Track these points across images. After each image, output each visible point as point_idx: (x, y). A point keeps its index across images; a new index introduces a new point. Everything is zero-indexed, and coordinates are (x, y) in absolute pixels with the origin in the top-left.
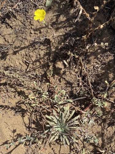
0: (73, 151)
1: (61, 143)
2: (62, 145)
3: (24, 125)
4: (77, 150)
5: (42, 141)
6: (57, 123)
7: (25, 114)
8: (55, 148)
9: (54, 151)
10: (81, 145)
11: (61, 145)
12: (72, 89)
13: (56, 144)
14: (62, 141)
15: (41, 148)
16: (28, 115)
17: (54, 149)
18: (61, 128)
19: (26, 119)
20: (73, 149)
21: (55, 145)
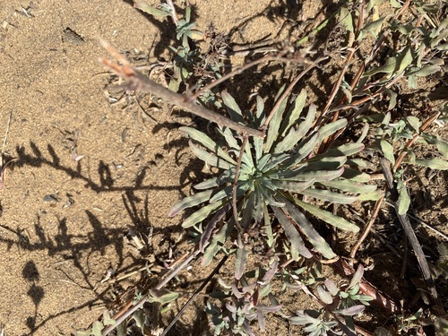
0: (161, 244)
1: (188, 187)
2: (182, 193)
3: (237, 25)
4: (168, 258)
5: (182, 111)
6: (277, 151)
7: (282, 21)
8: (164, 168)
9: (153, 163)
10: (190, 271)
11: (178, 188)
12: (437, 200)
13: (181, 168)
14: (197, 191)
15: (156, 109)
16: (278, 34)
17: (160, 163)
18: (253, 177)
19: (260, 28)
20: (172, 242)
21: (177, 162)
